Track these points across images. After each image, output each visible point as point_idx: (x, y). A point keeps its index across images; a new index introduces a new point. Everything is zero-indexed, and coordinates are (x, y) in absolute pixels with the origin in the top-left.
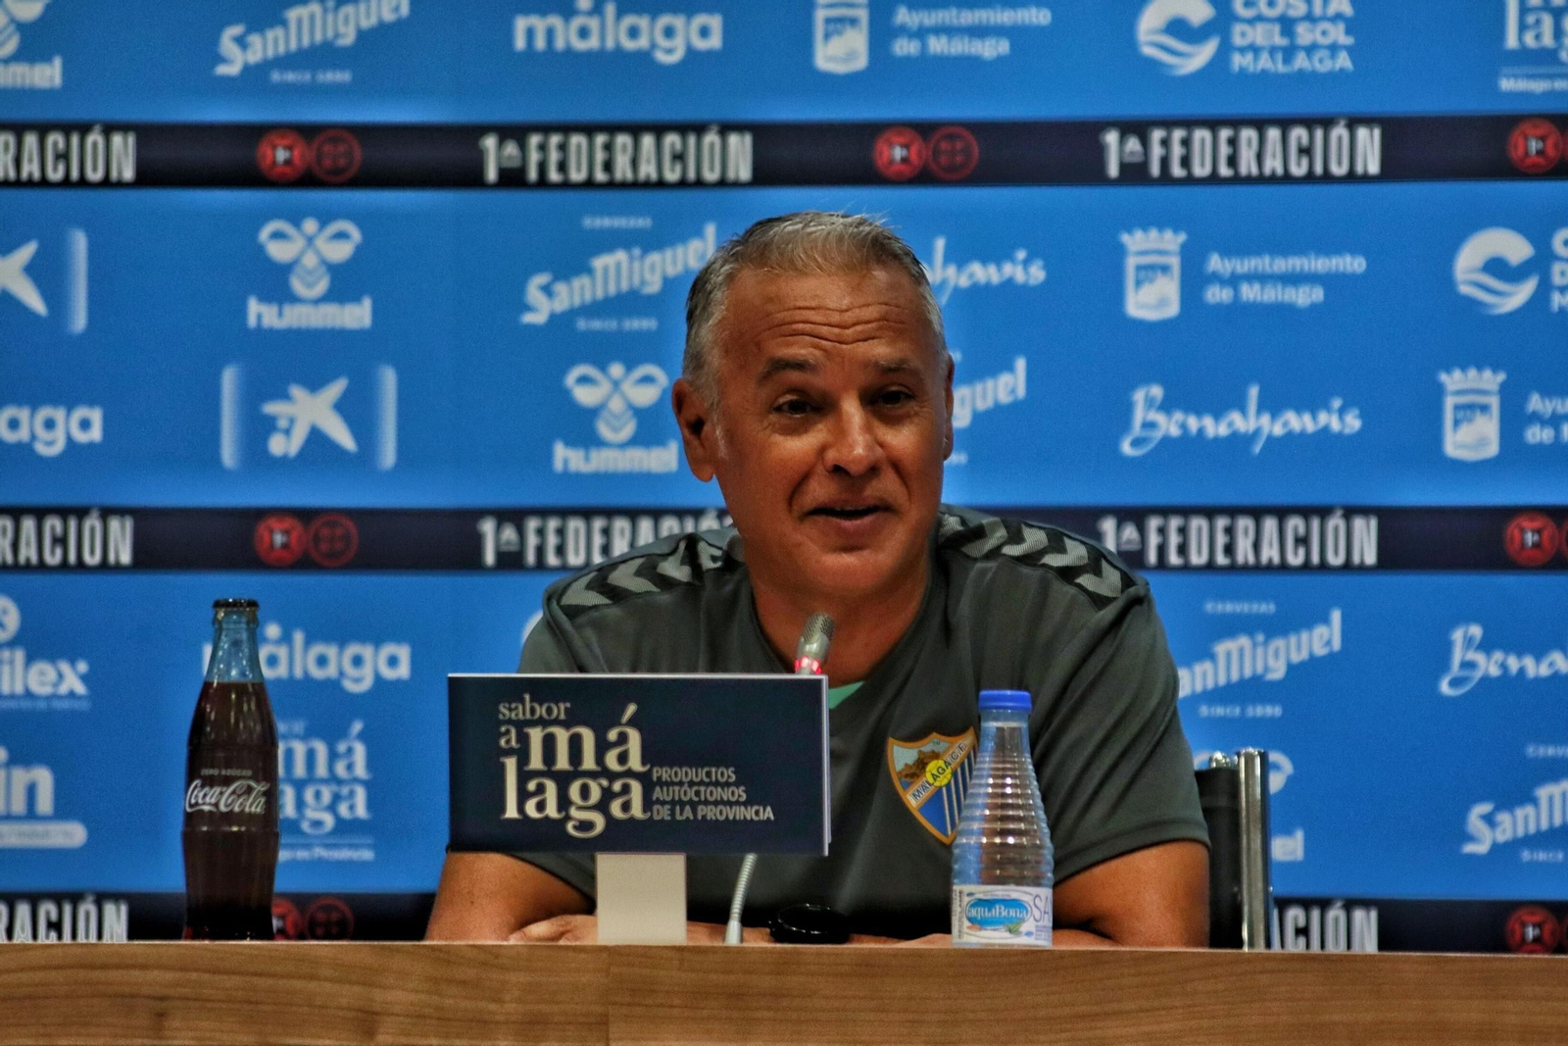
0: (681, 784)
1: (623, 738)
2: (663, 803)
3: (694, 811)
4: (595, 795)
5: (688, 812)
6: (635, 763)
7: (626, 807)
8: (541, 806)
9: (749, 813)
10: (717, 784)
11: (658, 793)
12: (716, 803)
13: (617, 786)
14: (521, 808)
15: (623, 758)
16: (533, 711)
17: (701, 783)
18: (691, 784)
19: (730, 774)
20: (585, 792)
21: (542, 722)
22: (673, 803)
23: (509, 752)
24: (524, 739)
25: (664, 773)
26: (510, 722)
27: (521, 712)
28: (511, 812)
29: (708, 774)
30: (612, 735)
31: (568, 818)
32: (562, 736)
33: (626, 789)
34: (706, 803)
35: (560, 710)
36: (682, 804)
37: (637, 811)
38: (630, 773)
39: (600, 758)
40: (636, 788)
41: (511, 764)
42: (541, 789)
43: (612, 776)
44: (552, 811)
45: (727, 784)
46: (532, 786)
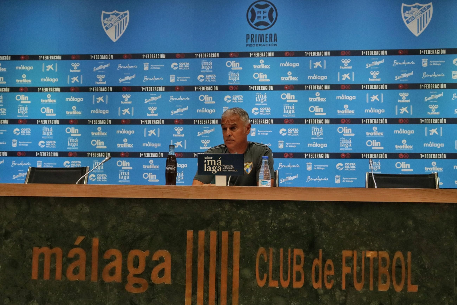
0: (226, 167)
1: (219, 161)
2: (224, 169)
3: (228, 171)
4: (215, 168)
5: (227, 170)
6: (220, 164)
7: (219, 170)
8: (209, 170)
9: (234, 171)
10: (230, 167)
11: (223, 168)
12: (230, 169)
13: (218, 167)
14: (206, 170)
15: (219, 164)
16: (208, 158)
17: (229, 167)
18: (227, 167)
19: (232, 166)
20: (214, 168)
21: (209, 160)
22: (225, 169)
23: (205, 163)
24: (207, 162)
25: (224, 166)
26: (205, 159)
27: (207, 158)
28: (205, 170)
29: (229, 166)
30: (218, 161)
31: (212, 171)
32: (212, 161)
33: (219, 168)
34: (229, 169)
35: (211, 158)
36: (226, 170)
37: (221, 170)
38: (220, 166)
39: (216, 164)
40: (221, 167)
41: (205, 165)
42: (209, 168)
43: (218, 166)
44: (210, 170)
45: (232, 167)
46: (208, 167)
